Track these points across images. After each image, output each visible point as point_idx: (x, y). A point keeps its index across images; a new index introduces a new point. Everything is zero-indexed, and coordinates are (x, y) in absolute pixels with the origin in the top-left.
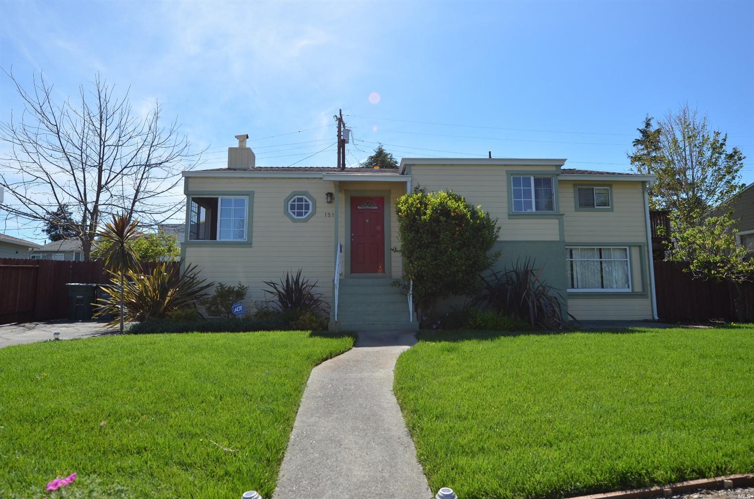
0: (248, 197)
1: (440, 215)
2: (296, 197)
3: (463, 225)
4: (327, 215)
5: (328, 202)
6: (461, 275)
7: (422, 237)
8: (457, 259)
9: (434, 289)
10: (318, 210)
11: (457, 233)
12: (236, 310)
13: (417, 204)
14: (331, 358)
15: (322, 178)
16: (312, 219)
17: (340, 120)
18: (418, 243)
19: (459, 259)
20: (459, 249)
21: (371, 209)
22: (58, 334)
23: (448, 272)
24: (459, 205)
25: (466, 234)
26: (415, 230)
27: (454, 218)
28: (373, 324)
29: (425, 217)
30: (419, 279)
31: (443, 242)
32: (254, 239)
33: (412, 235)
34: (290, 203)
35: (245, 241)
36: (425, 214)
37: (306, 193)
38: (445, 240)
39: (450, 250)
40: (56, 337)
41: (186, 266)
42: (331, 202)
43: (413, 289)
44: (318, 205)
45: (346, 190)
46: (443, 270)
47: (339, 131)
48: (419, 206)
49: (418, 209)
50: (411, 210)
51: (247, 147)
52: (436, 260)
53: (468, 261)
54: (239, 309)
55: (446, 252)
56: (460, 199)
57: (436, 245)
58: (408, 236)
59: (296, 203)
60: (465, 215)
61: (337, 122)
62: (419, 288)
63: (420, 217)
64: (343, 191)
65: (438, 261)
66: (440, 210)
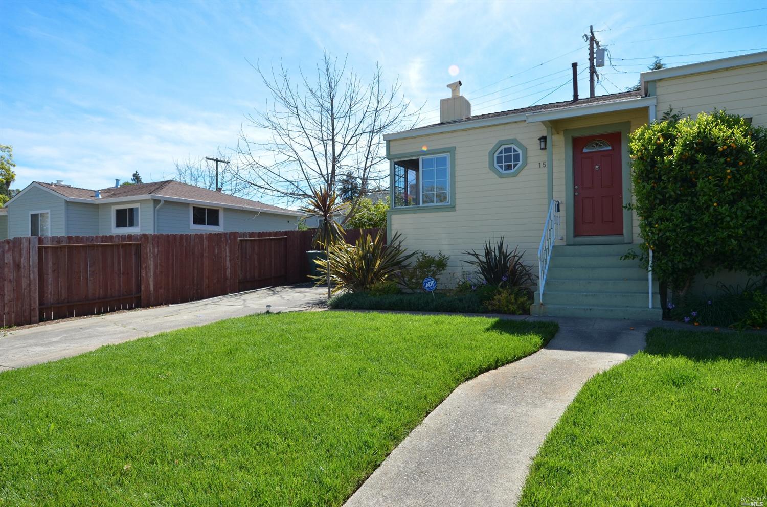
0: (449, 154)
1: (697, 151)
2: (502, 147)
3: (741, 163)
4: (542, 166)
5: (541, 149)
6: (734, 242)
7: (666, 187)
8: (728, 219)
9: (688, 263)
10: (529, 160)
11: (729, 177)
12: (428, 285)
13: (659, 138)
14: (496, 368)
15: (525, 121)
16: (523, 173)
17: (592, 39)
18: (660, 197)
19: (732, 219)
20: (732, 203)
21: (602, 151)
22: (270, 306)
23: (711, 239)
24: (733, 133)
25: (746, 177)
26: (655, 177)
27: (723, 154)
28: (590, 309)
29: (671, 158)
30: (661, 247)
31: (702, 194)
32: (458, 202)
33: (648, 187)
34: (496, 155)
35: (447, 204)
36: (670, 153)
37: (514, 141)
38: (705, 190)
39: (715, 204)
40: (268, 309)
41: (392, 234)
42: (545, 148)
43: (653, 262)
44: (530, 153)
45: (567, 130)
46: (702, 236)
47: (591, 53)
48: (662, 140)
49: (659, 147)
50: (646, 149)
51: (460, 95)
52: (689, 220)
53: (749, 220)
54: (430, 284)
55: (708, 208)
56: (737, 121)
57: (690, 198)
58: (644, 187)
59: (503, 155)
60: (746, 147)
61: (588, 42)
62: (663, 261)
63: (662, 157)
64: (562, 133)
65: (694, 223)
66: (697, 144)
